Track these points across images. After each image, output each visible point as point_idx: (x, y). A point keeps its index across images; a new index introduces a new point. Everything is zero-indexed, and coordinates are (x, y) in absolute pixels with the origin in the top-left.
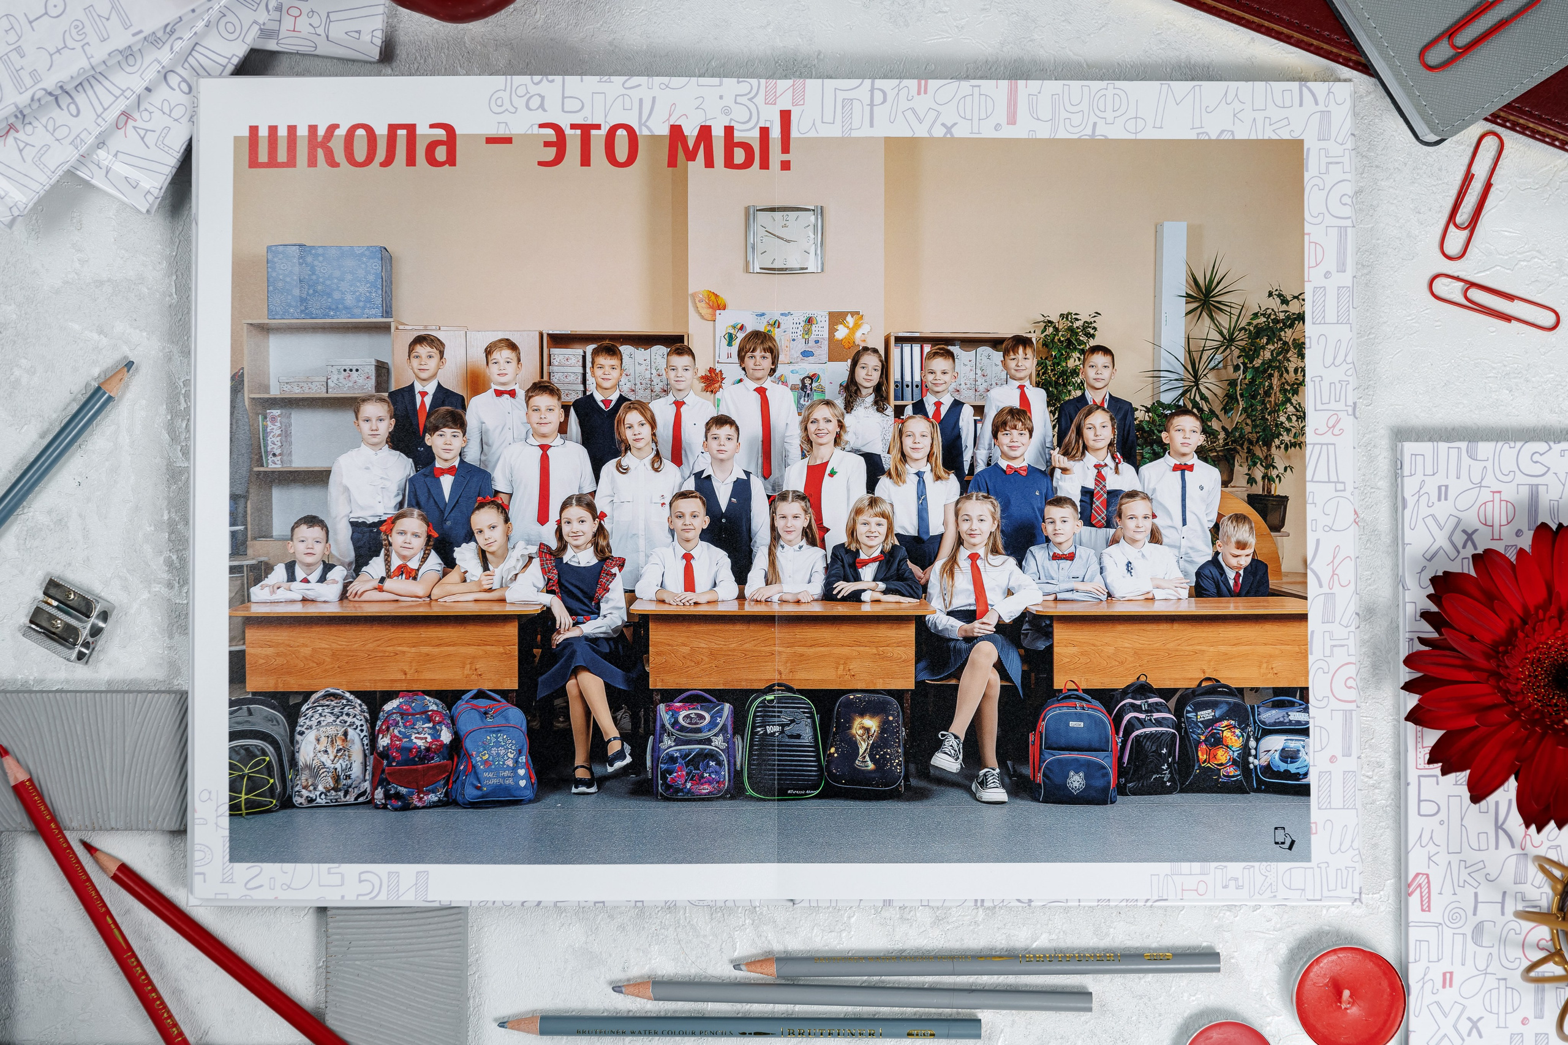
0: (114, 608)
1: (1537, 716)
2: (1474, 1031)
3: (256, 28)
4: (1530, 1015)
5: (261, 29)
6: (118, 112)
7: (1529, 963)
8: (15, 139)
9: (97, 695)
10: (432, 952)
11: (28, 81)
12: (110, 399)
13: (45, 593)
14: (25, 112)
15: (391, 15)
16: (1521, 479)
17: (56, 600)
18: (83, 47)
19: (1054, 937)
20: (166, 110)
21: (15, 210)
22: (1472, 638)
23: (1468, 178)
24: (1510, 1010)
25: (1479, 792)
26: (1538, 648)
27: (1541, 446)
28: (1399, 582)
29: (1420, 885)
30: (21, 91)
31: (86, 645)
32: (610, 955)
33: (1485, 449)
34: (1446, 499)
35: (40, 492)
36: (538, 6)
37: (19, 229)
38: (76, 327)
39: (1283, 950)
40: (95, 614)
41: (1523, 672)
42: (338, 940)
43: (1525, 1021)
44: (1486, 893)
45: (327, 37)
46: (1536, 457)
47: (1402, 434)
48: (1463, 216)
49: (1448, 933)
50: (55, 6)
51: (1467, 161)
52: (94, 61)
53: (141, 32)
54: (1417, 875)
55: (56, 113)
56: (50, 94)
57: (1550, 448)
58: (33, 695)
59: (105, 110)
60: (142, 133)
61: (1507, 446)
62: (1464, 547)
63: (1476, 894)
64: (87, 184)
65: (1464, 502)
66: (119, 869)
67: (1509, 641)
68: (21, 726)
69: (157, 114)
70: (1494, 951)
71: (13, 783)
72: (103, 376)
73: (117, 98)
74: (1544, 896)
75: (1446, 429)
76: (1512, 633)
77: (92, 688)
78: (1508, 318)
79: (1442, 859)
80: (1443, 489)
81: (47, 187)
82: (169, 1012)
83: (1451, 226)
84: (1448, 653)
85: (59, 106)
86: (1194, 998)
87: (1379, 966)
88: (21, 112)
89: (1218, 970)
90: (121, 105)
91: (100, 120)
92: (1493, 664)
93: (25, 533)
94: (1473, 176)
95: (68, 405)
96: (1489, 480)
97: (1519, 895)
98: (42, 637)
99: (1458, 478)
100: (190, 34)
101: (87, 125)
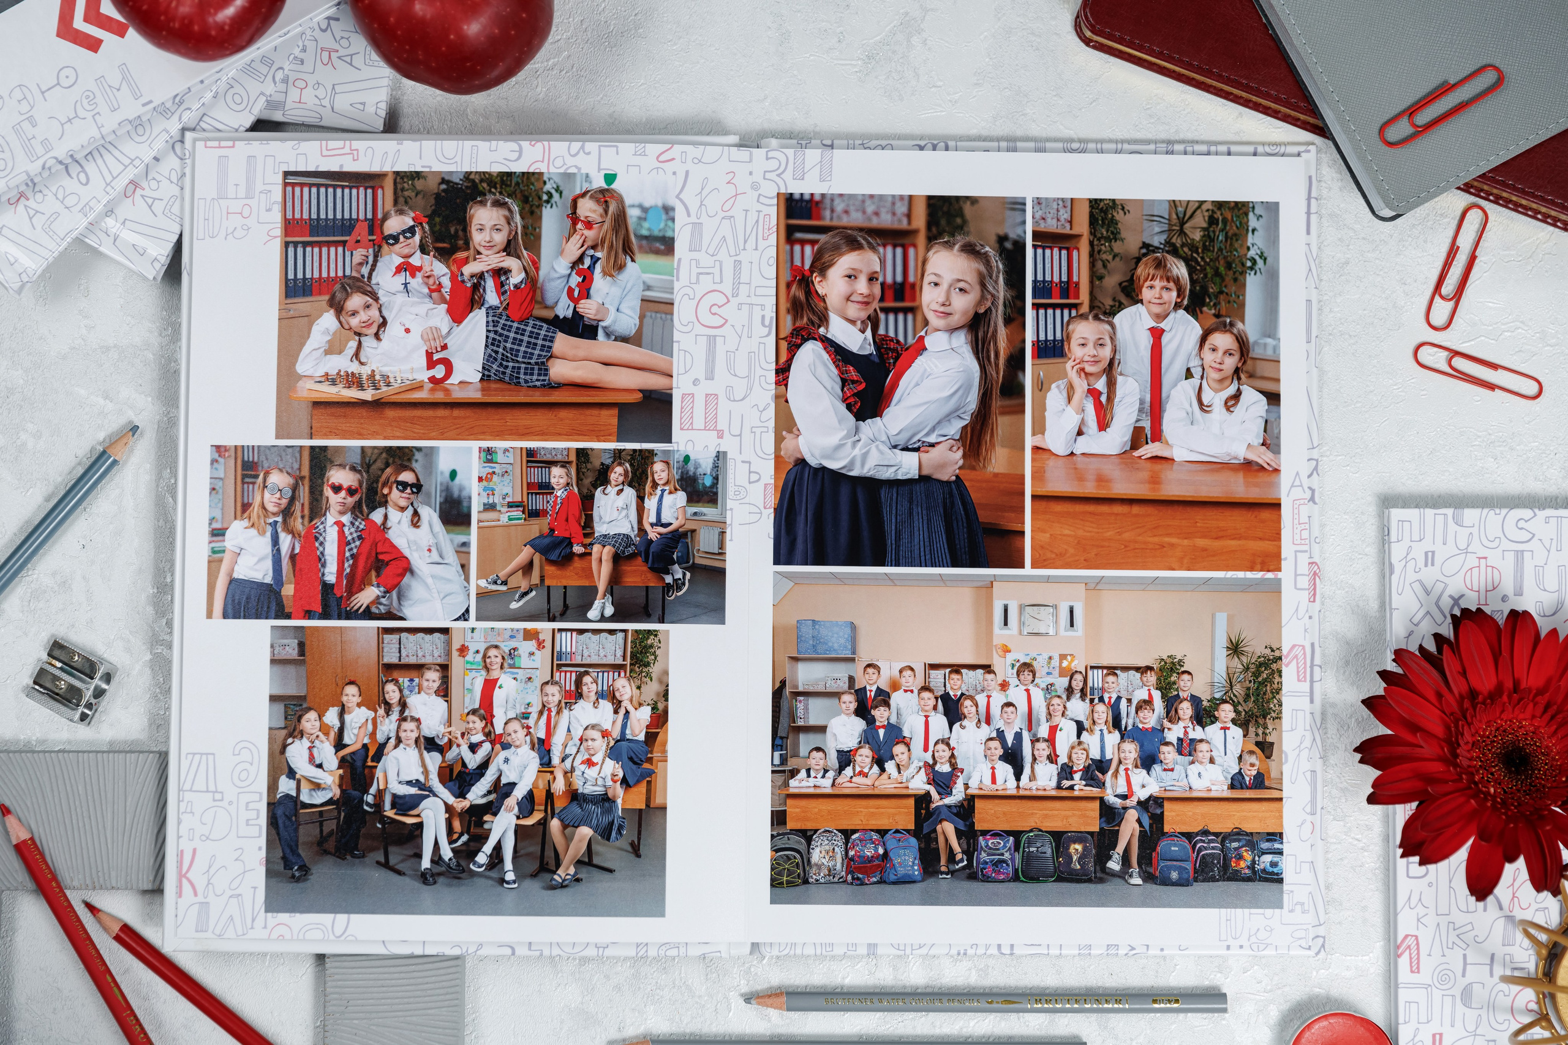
0: (117, 669)
3: (263, 99)
5: (267, 101)
6: (127, 181)
7: (1519, 1026)
8: (26, 206)
9: (99, 755)
10: (429, 1012)
11: (40, 150)
12: (115, 462)
13: (49, 655)
14: (36, 181)
15: (395, 88)
17: (60, 661)
18: (93, 116)
20: (174, 179)
21: (24, 276)
23: (1453, 251)
27: (1526, 513)
29: (1409, 947)
30: (33, 160)
31: (89, 706)
32: (606, 1015)
33: (1471, 515)
34: (1433, 565)
35: (45, 554)
36: (540, 79)
37: (28, 295)
38: (83, 392)
39: (1274, 1013)
40: (98, 675)
42: (336, 999)
44: (1475, 955)
45: (333, 109)
46: (1521, 524)
47: (1388, 501)
48: (1448, 288)
49: (1437, 994)
50: (67, 77)
51: (1451, 233)
52: (104, 131)
53: (151, 102)
54: (1407, 936)
55: (66, 182)
56: (61, 162)
57: (1535, 515)
58: (36, 755)
59: (114, 178)
60: (150, 201)
61: (1492, 512)
63: (1465, 956)
64: (95, 252)
65: (1451, 567)
66: (121, 929)
68: (23, 785)
69: (165, 183)
70: (1483, 1012)
71: (15, 842)
72: (108, 440)
73: (126, 167)
74: (1530, 961)
75: (1432, 496)
77: (94, 749)
78: (1491, 387)
79: (1431, 920)
80: (1430, 554)
81: (56, 254)
83: (1437, 297)
85: (69, 175)
87: (1370, 1031)
88: (32, 180)
89: (1225, 1012)
90: (130, 174)
93: (29, 594)
94: (1458, 248)
95: (74, 468)
96: (1475, 546)
97: (1507, 958)
98: (45, 698)
99: (1444, 544)
100: (196, 105)
101: (96, 193)
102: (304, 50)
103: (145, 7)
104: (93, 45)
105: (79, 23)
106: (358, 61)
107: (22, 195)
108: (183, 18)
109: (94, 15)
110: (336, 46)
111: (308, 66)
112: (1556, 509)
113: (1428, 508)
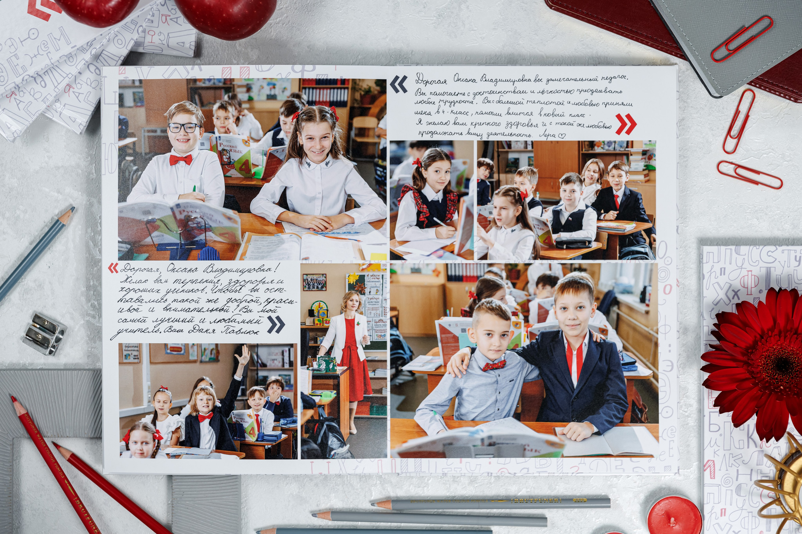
0: (67, 328)
1: (767, 385)
3: (133, 42)
4: (764, 531)
5: (135, 42)
6: (65, 85)
7: (764, 505)
8: (15, 98)
9: (59, 372)
10: (224, 497)
11: (21, 71)
12: (63, 225)
13: (33, 321)
14: (20, 86)
16: (762, 264)
17: (39, 324)
18: (47, 54)
19: (529, 490)
20: (89, 83)
21: (15, 134)
22: (735, 345)
23: (737, 112)
24: (754, 527)
25: (738, 422)
26: (768, 350)
27: (772, 248)
28: (701, 315)
29: (710, 466)
30: (17, 76)
31: (54, 347)
32: (311, 498)
33: (744, 249)
34: (724, 274)
35: (30, 271)
36: (272, 29)
37: (18, 142)
38: (47, 190)
39: (642, 497)
40: (57, 332)
41: (761, 362)
42: (177, 491)
43: (761, 533)
44: (743, 469)
45: (168, 45)
46: (770, 254)
47: (703, 242)
48: (734, 132)
49: (723, 489)
50: (33, 34)
51: (736, 104)
52: (53, 61)
53: (75, 46)
54: (709, 461)
55: (34, 85)
56: (32, 77)
57: (777, 249)
59: (59, 84)
60: (77, 94)
61: (755, 248)
62: (733, 298)
63: (738, 470)
64: (51, 119)
65: (734, 276)
66: (71, 456)
67: (753, 347)
68: (22, 387)
69: (84, 85)
70: (747, 498)
71: (19, 415)
72: (60, 214)
73: (65, 78)
74: (771, 471)
75: (725, 239)
76: (755, 343)
77: (57, 368)
78: (756, 183)
79: (721, 453)
80: (723, 269)
81: (31, 122)
82: (96, 526)
83: (729, 137)
84: (723, 352)
85: (36, 82)
86: (598, 520)
87: (688, 505)
88: (18, 86)
89: (609, 507)
90: (66, 81)
91: (56, 89)
92: (745, 358)
93: (23, 291)
94: (740, 111)
95: (43, 228)
96: (746, 265)
97: (759, 471)
98: (32, 343)
99: (730, 264)
100: (99, 46)
101: (50, 91)
102: (153, 15)
103: (69, 3)
104: (46, 17)
105: (39, 6)
106: (179, 21)
107: (13, 93)
108: (88, 8)
110: (169, 13)
111: (155, 24)
112: (788, 246)
113: (723, 245)
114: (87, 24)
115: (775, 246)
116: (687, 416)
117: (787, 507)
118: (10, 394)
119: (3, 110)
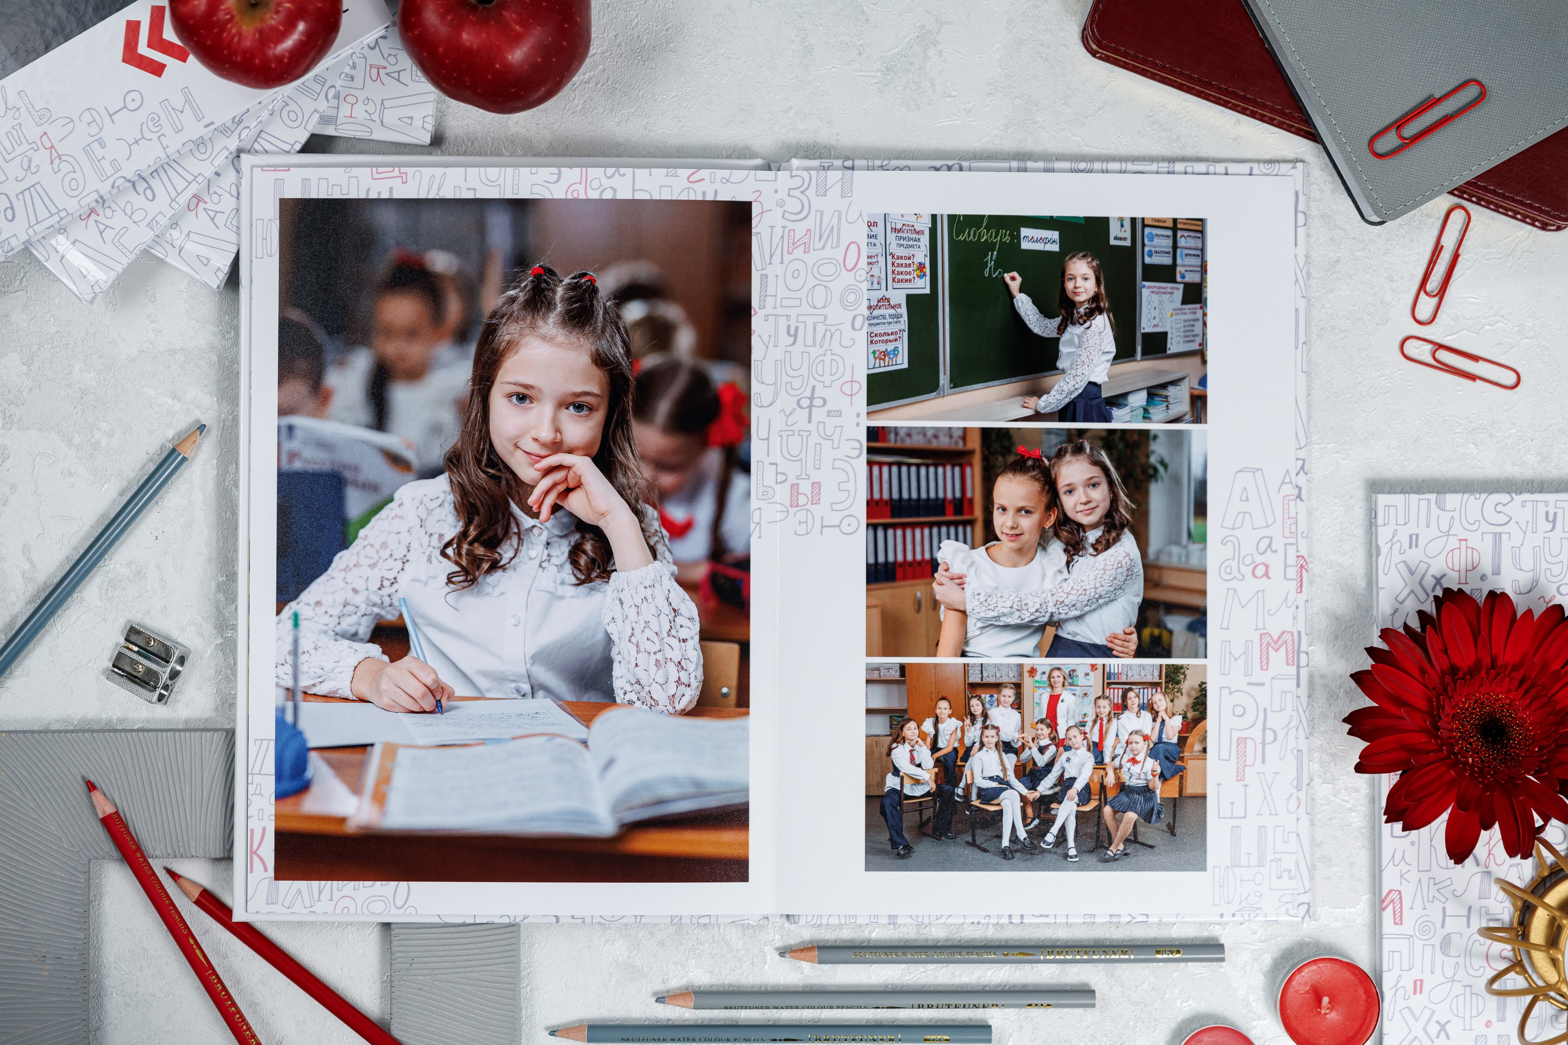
0: (190, 652)
2: (1443, 1033)
3: (316, 116)
4: (1493, 1018)
5: (321, 117)
6: (190, 196)
7: (1495, 973)
8: (96, 221)
9: (177, 734)
10: (488, 968)
11: (110, 171)
12: (184, 459)
13: (126, 639)
14: (105, 198)
16: (1485, 527)
17: (137, 645)
18: (158, 138)
20: (235, 193)
21: (96, 287)
23: (1437, 250)
24: (1475, 1013)
27: (1504, 498)
29: (1393, 901)
30: (103, 179)
31: (166, 687)
32: (651, 969)
33: (1452, 500)
34: (1417, 546)
35: (120, 546)
36: (577, 92)
37: (99, 303)
38: (152, 393)
39: (1267, 960)
40: (174, 659)
42: (402, 957)
43: (1488, 1024)
44: (1453, 907)
45: (382, 123)
46: (1499, 508)
47: (1377, 486)
48: (1433, 284)
49: (1418, 944)
50: (133, 100)
51: (1435, 232)
52: (169, 151)
53: (212, 123)
54: (1391, 891)
55: (132, 196)
56: (129, 181)
57: (1512, 499)
58: (117, 734)
59: (179, 194)
60: (212, 214)
61: (1472, 497)
62: (1434, 590)
63: (1444, 909)
64: (161, 261)
65: (1433, 549)
66: (201, 894)
68: (107, 763)
69: (226, 196)
70: (1461, 960)
71: (101, 816)
72: (177, 438)
73: (190, 183)
74: (1506, 909)
75: (1417, 481)
77: (170, 727)
78: (1472, 377)
79: (1413, 876)
80: (1414, 537)
81: (125, 266)
82: (247, 1024)
83: (1422, 293)
85: (136, 191)
87: (1356, 975)
88: (101, 197)
89: (1223, 961)
90: (193, 189)
91: (173, 204)
93: (107, 583)
94: (1442, 247)
95: (145, 465)
96: (1457, 529)
97: (1483, 909)
98: (124, 680)
99: (1428, 527)
100: (255, 123)
101: (161, 206)
102: (354, 67)
103: (209, 42)
104: (157, 69)
105: (143, 49)
106: (405, 77)
107: (92, 211)
108: (245, 52)
109: (157, 42)
110: (384, 63)
111: (358, 83)
112: (1532, 493)
113: (1413, 493)
114: (240, 81)
115: (1509, 493)
116: (1350, 809)
117: (1535, 977)
118: (83, 778)
119: (74, 243)
